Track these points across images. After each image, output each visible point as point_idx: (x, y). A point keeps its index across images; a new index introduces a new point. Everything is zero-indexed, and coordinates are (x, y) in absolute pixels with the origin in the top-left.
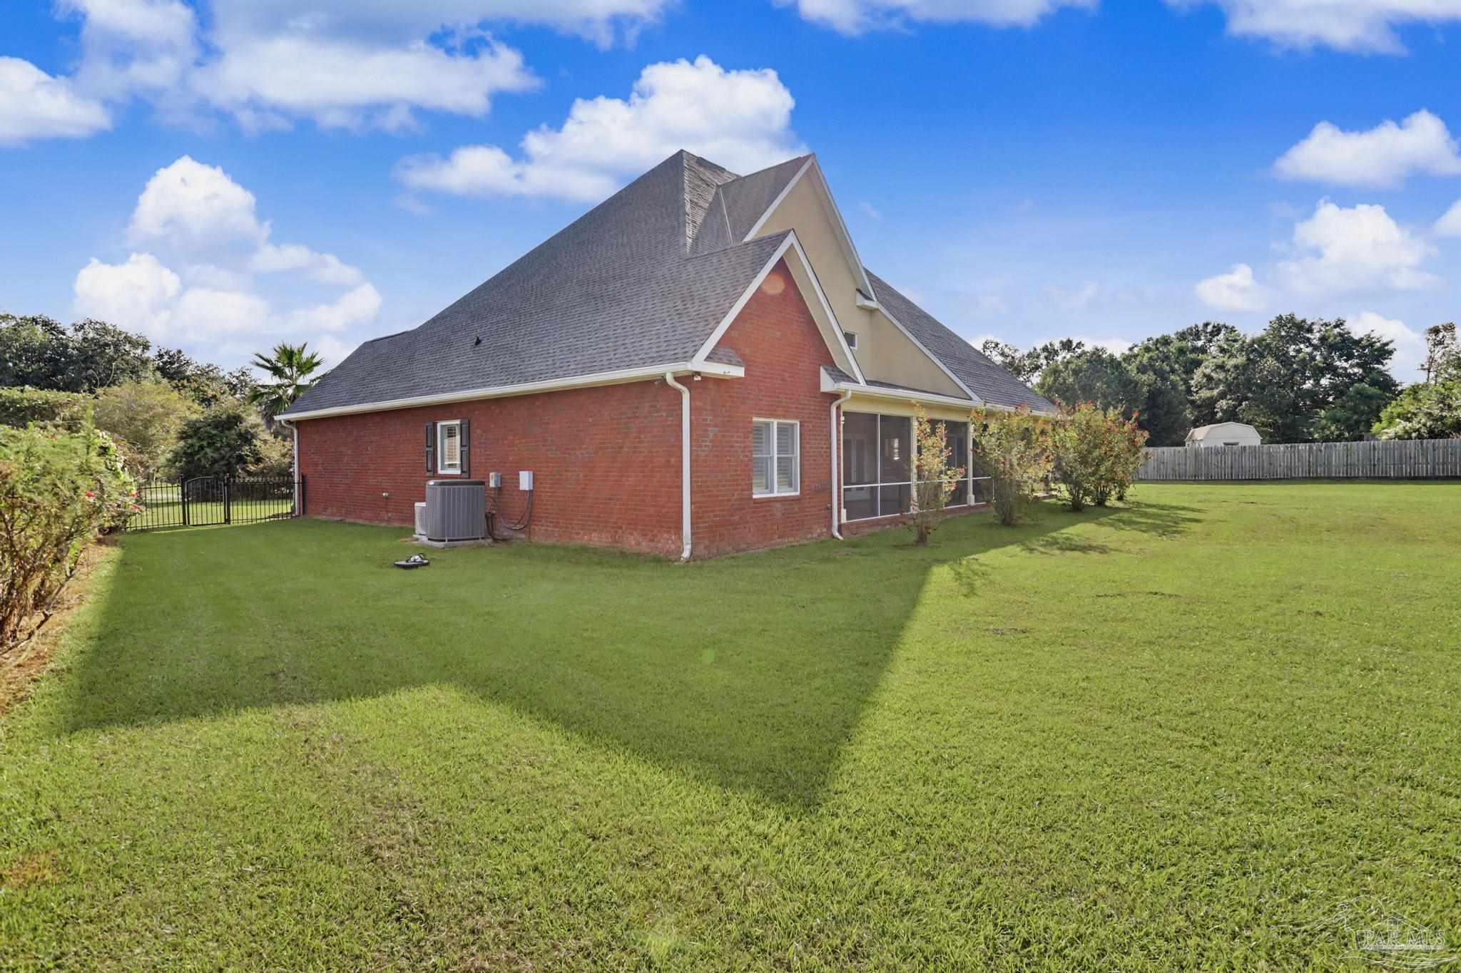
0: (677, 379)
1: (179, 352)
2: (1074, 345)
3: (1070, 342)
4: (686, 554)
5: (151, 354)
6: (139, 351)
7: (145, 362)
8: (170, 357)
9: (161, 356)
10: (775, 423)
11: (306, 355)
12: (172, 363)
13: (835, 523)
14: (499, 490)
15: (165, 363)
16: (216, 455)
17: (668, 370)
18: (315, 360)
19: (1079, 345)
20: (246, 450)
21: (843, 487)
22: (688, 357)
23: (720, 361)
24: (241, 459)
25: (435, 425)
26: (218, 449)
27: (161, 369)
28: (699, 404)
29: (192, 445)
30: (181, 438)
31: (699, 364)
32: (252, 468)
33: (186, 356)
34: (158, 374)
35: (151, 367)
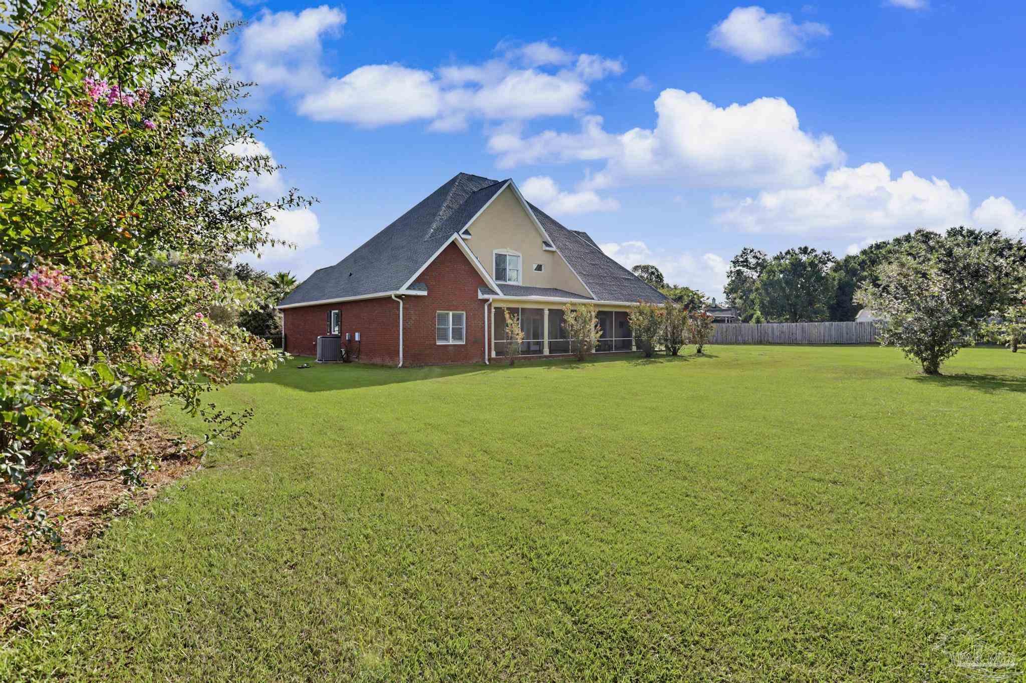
0: (396, 296)
1: (247, 264)
2: (809, 250)
3: (806, 248)
4: (400, 365)
5: (233, 266)
6: (227, 265)
7: (229, 270)
8: (243, 267)
9: (238, 267)
10: (451, 313)
11: (290, 277)
12: (244, 271)
13: (487, 357)
14: (349, 340)
15: (240, 271)
16: (257, 325)
17: (392, 293)
18: (294, 279)
19: (813, 250)
20: (270, 322)
21: (493, 341)
22: (398, 289)
23: (414, 289)
24: (268, 327)
25: (331, 312)
26: (257, 322)
27: (237, 274)
28: (407, 306)
29: (245, 320)
30: (241, 316)
31: (403, 291)
32: (273, 331)
33: (251, 266)
34: (236, 277)
35: (232, 273)
